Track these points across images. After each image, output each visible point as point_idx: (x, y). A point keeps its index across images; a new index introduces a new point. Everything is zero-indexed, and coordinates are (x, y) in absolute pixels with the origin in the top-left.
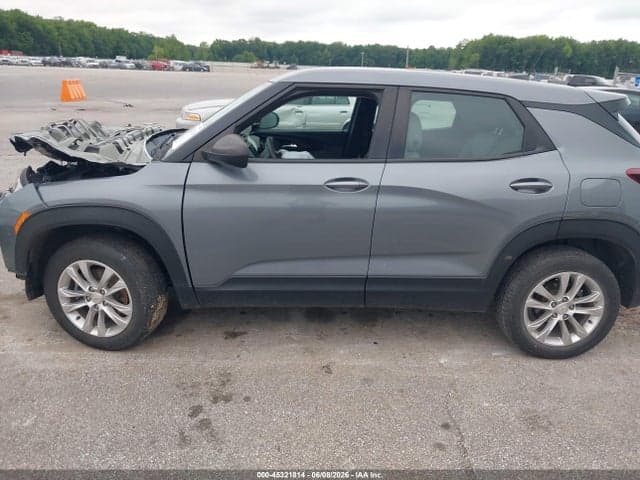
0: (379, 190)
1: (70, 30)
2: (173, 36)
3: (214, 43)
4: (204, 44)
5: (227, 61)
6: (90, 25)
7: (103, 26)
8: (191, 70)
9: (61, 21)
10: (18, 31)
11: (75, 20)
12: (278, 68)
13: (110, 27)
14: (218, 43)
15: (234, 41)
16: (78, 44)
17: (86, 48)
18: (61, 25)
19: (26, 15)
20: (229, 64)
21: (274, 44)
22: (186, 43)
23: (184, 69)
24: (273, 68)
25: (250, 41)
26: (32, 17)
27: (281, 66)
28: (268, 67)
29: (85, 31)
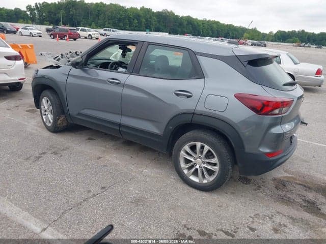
0: (124, 85)
1: (208, 25)
2: (255, 28)
3: (277, 32)
4: (271, 32)
5: (282, 42)
6: (217, 23)
7: (223, 23)
8: (255, 45)
9: (206, 20)
10: (187, 25)
11: (211, 20)
12: (310, 47)
13: (226, 24)
14: (279, 32)
15: (289, 32)
16: (210, 32)
17: (213, 33)
18: (204, 22)
19: (192, 18)
20: (283, 44)
21: (313, 33)
22: (262, 32)
23: (252, 45)
24: (307, 47)
25: (299, 31)
26: (194, 19)
27: (312, 46)
28: (304, 46)
29: (215, 26)
